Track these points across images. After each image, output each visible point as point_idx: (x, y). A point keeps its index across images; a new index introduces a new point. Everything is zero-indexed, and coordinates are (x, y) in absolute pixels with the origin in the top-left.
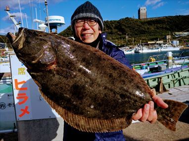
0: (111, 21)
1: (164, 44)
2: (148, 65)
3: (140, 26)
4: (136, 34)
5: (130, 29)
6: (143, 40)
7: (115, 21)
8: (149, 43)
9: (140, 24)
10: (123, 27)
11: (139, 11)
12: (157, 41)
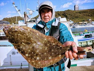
0: (60, 11)
1: (88, 23)
2: (84, 33)
3: (75, 14)
4: (73, 18)
5: (70, 16)
6: (77, 21)
7: (62, 12)
8: (80, 22)
9: (75, 13)
10: (66, 15)
11: (75, 6)
12: (84, 22)
